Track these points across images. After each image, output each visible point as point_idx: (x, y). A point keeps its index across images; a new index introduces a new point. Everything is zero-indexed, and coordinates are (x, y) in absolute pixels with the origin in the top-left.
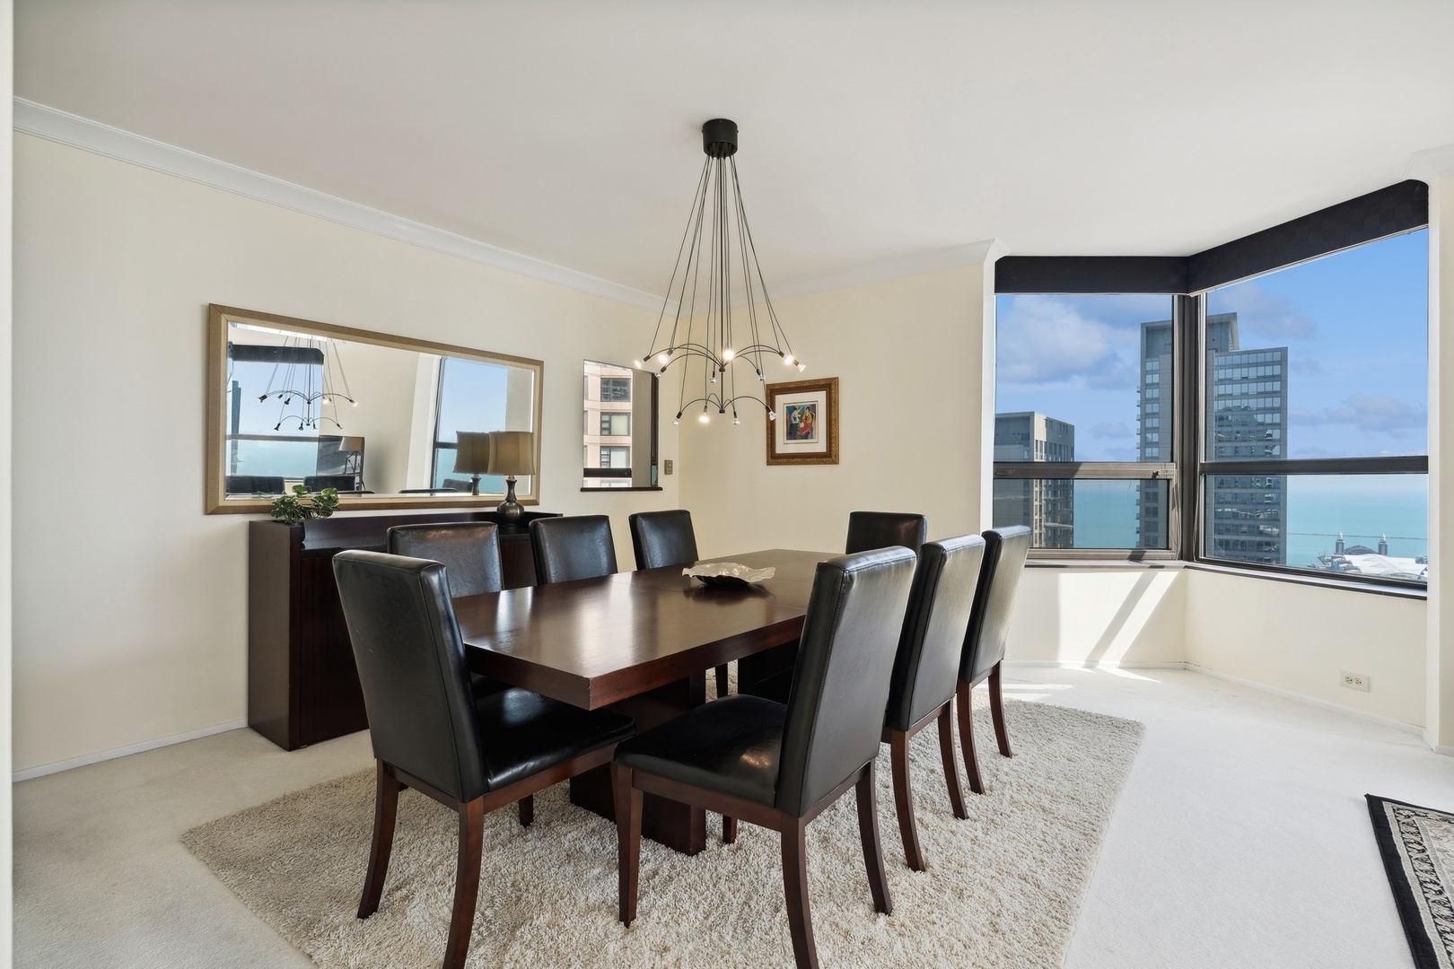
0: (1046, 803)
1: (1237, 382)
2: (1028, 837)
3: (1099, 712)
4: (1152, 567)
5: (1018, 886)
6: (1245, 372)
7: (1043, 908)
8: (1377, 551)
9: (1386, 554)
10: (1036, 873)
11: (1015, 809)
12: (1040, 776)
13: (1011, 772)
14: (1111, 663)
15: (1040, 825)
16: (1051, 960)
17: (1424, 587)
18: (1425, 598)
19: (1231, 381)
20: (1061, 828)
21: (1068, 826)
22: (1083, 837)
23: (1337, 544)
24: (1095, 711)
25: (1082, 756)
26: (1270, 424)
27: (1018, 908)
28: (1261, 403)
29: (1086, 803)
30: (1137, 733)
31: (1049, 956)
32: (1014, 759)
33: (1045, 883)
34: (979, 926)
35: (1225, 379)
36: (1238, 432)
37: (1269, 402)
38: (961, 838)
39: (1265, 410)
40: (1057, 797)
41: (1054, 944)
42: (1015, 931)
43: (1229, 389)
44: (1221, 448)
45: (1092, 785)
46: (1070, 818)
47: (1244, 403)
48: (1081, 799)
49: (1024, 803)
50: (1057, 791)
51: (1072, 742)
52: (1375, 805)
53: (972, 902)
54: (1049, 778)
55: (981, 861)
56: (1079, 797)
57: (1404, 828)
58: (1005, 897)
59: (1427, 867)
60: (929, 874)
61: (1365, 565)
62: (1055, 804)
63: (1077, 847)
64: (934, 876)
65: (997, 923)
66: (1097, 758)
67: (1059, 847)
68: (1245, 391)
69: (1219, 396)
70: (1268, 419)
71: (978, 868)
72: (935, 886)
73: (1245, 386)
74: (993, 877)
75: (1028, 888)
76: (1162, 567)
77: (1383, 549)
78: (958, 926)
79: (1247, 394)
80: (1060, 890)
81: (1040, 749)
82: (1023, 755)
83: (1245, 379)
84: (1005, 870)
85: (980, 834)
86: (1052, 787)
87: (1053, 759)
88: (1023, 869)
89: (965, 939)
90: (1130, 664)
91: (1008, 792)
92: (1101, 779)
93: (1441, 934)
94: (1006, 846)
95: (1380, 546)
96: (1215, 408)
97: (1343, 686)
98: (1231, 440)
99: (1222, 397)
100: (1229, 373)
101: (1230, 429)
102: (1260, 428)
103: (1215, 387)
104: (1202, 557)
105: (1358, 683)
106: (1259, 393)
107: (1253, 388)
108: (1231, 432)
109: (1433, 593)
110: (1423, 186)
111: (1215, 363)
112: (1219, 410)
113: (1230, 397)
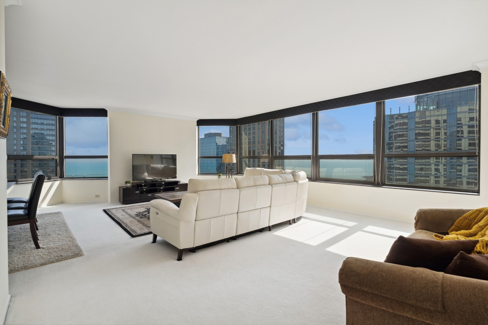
1: (39, 124)
6: (42, 121)
14: (44, 206)
15: (55, 226)
17: (107, 178)
19: (37, 124)
20: (59, 225)
28: (48, 132)
30: (61, 213)
35: (35, 123)
36: (40, 142)
37: (51, 133)
39: (49, 135)
43: (36, 126)
44: (33, 147)
47: (42, 132)
48: (60, 222)
52: (104, 210)
54: (50, 222)
57: (108, 211)
59: (112, 213)
62: (55, 223)
66: (57, 217)
67: (62, 226)
70: (51, 138)
73: (42, 126)
76: (56, 180)
79: (43, 129)
83: (42, 124)
93: (115, 217)
96: (31, 132)
97: (95, 197)
98: (37, 144)
99: (33, 129)
100: (36, 121)
101: (37, 140)
102: (48, 141)
103: (31, 125)
104: (65, 177)
105: (98, 196)
106: (47, 129)
107: (45, 127)
108: (37, 142)
109: (109, 178)
110: (107, 111)
111: (31, 116)
112: (32, 134)
113: (37, 129)
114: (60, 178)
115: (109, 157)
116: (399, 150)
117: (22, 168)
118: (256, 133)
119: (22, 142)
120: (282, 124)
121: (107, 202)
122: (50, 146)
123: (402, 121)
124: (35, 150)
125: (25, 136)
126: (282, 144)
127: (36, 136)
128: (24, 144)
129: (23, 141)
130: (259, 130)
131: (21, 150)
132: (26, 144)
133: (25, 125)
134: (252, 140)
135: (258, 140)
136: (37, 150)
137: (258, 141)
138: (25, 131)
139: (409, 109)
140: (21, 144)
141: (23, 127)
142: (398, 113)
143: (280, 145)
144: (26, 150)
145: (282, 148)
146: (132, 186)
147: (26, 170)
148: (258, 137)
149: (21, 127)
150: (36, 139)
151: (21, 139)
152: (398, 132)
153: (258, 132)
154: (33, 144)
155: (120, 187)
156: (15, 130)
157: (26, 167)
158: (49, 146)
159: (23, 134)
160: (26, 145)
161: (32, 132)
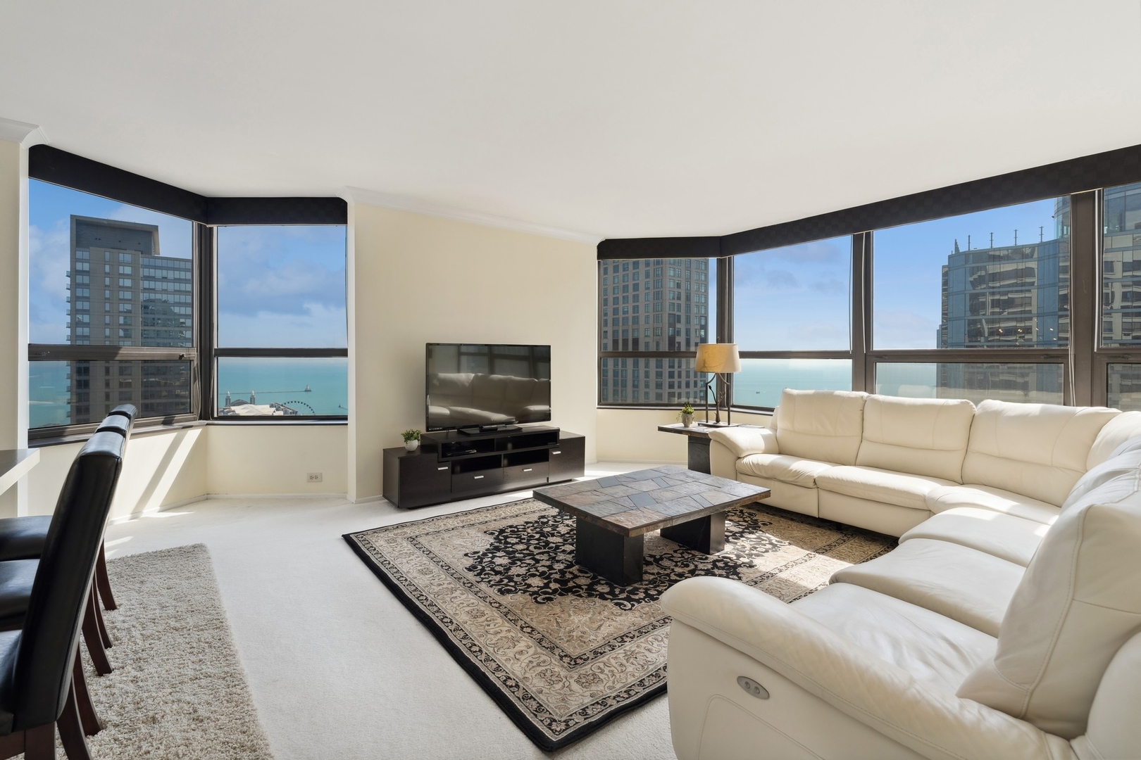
0: (173, 623)
1: (158, 280)
2: (178, 652)
3: (168, 547)
4: (184, 427)
5: (196, 685)
6: (165, 273)
7: (223, 686)
8: (249, 402)
9: (254, 404)
10: (203, 669)
11: (152, 641)
12: (155, 609)
13: (128, 618)
14: (152, 510)
15: (181, 640)
16: (250, 709)
17: (345, 418)
18: (347, 424)
19: (154, 279)
20: (198, 633)
21: (202, 630)
22: (218, 630)
23: (227, 400)
24: (163, 548)
25: (178, 581)
26: (184, 315)
27: (206, 697)
28: (177, 298)
29: (205, 609)
30: (205, 551)
31: (246, 708)
32: (121, 609)
33: (211, 671)
34: (186, 727)
35: (149, 277)
36: (159, 319)
37: (183, 299)
38: (121, 686)
39: (180, 304)
40: (180, 616)
41: (246, 699)
42: (215, 711)
43: (152, 285)
44: (145, 330)
45: (200, 597)
46: (200, 624)
47: (164, 297)
48: (200, 608)
49: (157, 633)
50: (178, 612)
51: (162, 576)
52: (347, 538)
53: (168, 717)
54: (163, 607)
55: (153, 689)
56: (197, 608)
57: (363, 543)
58: (191, 698)
59: (380, 556)
60: (110, 727)
61: (240, 410)
62: (182, 622)
63: (218, 638)
64: (116, 726)
65: (199, 716)
66: (188, 578)
67: (206, 645)
68: (165, 288)
69: (145, 289)
70: (183, 310)
71: (154, 694)
72: (126, 731)
73: (165, 284)
74: (171, 693)
75: (203, 682)
76: (190, 427)
77: (252, 401)
78: (170, 739)
79: (166, 290)
80: (226, 669)
81: (139, 592)
82: (126, 602)
83: (164, 279)
84: (178, 682)
85: (134, 673)
86: (171, 611)
87: (156, 593)
88: (191, 673)
89: (183, 742)
90: (168, 507)
91: (136, 633)
92: (204, 590)
93: (398, 579)
94: (167, 668)
95: (251, 399)
96: (141, 298)
97: (308, 482)
98: (153, 325)
99: (146, 291)
100: (152, 272)
101: (153, 316)
102: (176, 317)
103: (141, 282)
104: (216, 416)
105: (316, 477)
106: (175, 291)
107: (171, 287)
108: (154, 319)
109: (351, 421)
110: (345, 203)
111: (141, 263)
112: (144, 301)
113: (153, 291)
114: (201, 418)
115: (351, 352)
116: (1014, 338)
117: (121, 377)
118: (642, 298)
119: (121, 320)
120: (703, 278)
121: (345, 498)
122: (182, 329)
123: (1021, 266)
124: (148, 338)
125: (128, 307)
126: (703, 323)
127: (150, 308)
128: (125, 324)
129: (125, 318)
130: (647, 291)
131: (120, 337)
132: (130, 325)
133: (128, 283)
134: (631, 314)
135: (647, 314)
136: (154, 338)
137: (647, 317)
138: (128, 295)
139: (1041, 235)
140: (120, 325)
141: (123, 287)
142: (1012, 244)
143: (698, 327)
144: (130, 337)
145: (703, 333)
146: (426, 447)
147: (130, 381)
148: (647, 306)
149: (120, 287)
150: (151, 313)
151: (120, 312)
152: (1012, 292)
153: (647, 294)
154: (145, 323)
155: (387, 453)
156: (107, 292)
157: (130, 375)
158: (177, 329)
159: (123, 302)
160: (131, 327)
161: (143, 297)
